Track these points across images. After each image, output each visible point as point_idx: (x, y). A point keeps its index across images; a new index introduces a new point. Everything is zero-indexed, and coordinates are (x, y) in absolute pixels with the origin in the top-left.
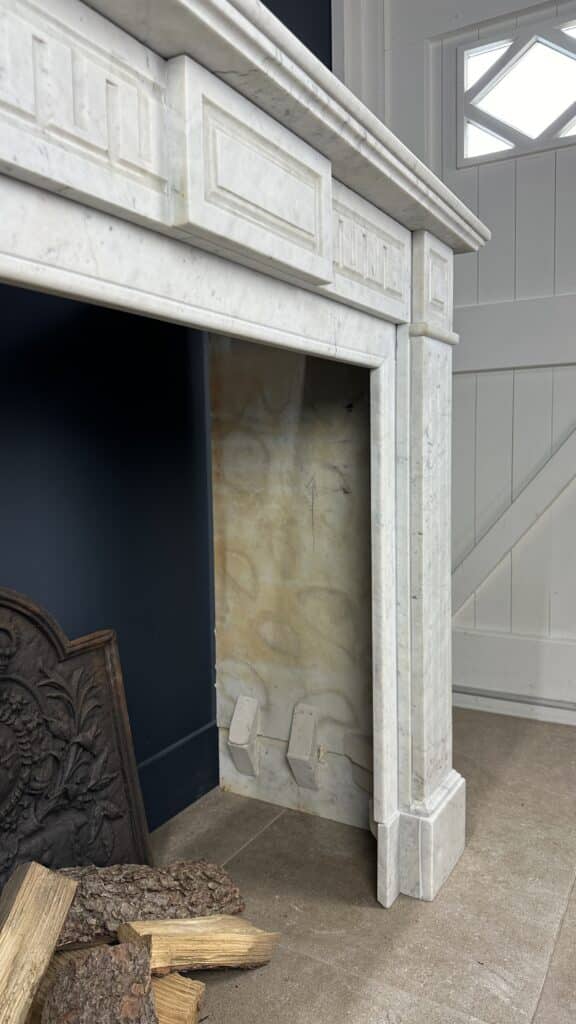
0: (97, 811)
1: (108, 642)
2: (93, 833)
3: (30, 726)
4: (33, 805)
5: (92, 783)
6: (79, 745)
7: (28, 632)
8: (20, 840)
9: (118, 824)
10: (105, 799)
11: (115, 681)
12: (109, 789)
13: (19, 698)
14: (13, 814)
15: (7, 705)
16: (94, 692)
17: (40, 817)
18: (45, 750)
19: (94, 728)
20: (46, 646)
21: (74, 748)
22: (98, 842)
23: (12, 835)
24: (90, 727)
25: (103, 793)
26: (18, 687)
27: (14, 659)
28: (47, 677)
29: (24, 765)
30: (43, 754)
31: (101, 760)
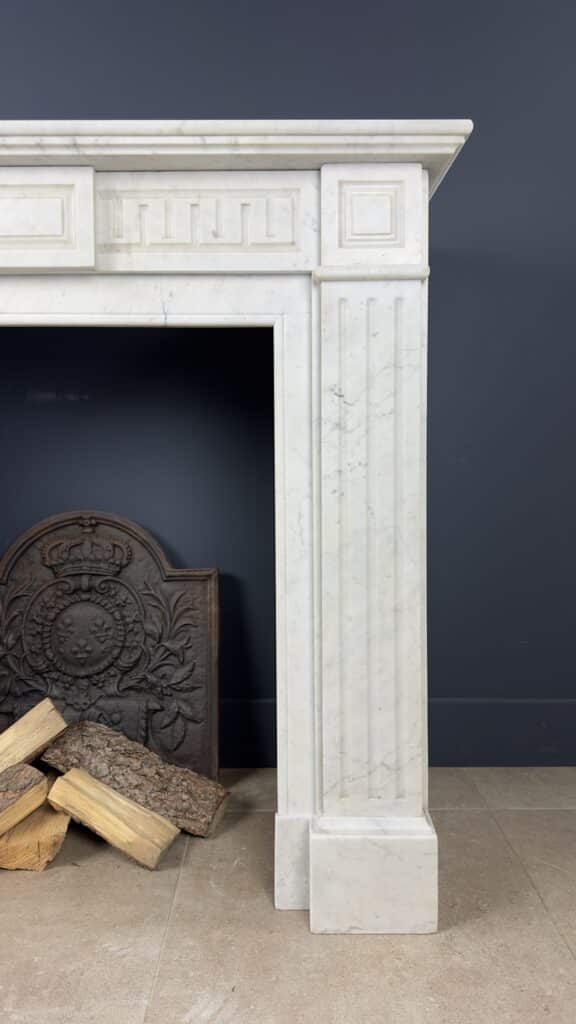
0: (174, 706)
1: (209, 576)
2: (166, 721)
3: (128, 620)
4: (119, 676)
5: (173, 682)
6: (167, 649)
7: (139, 553)
8: (101, 697)
9: (191, 726)
10: (185, 701)
11: (211, 609)
12: (192, 694)
13: (124, 598)
14: (103, 675)
15: (113, 600)
16: (192, 613)
17: (121, 689)
18: (137, 642)
19: (185, 641)
20: (153, 566)
21: (162, 650)
22: (168, 730)
23: (99, 691)
24: (181, 639)
25: (184, 695)
26: (125, 589)
27: (126, 569)
28: (149, 589)
29: (116, 646)
30: (135, 644)
31: (188, 668)
